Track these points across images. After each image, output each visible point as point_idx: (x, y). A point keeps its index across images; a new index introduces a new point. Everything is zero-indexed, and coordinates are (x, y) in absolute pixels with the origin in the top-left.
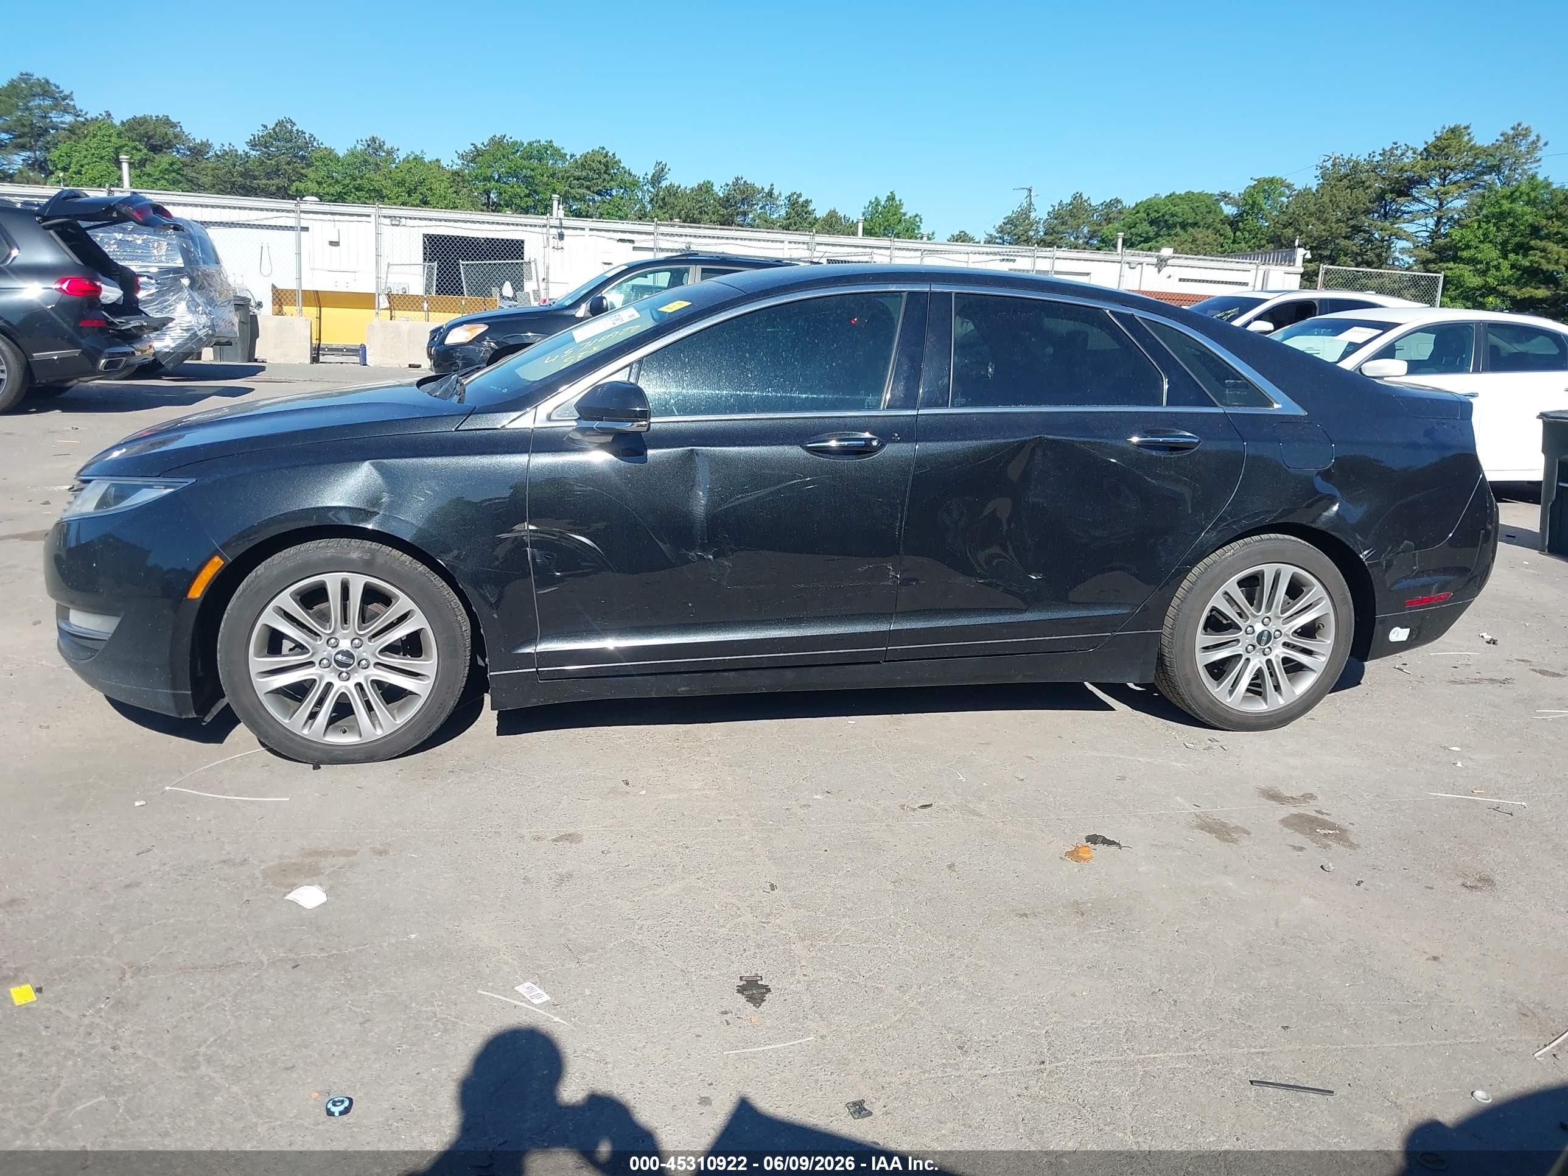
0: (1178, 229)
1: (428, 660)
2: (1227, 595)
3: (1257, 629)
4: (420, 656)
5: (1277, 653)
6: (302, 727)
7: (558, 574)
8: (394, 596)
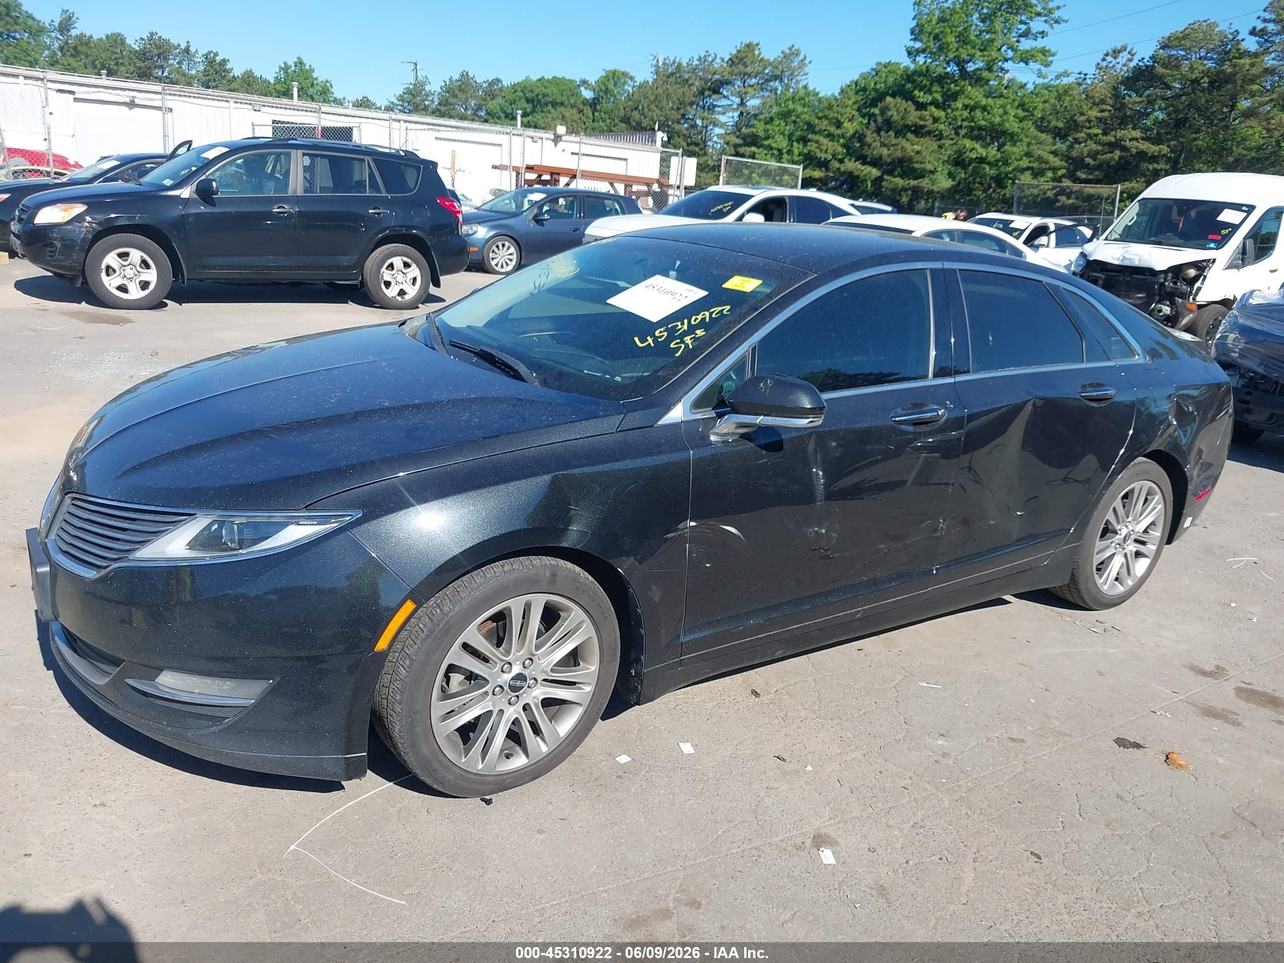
0: (550, 107)
1: (591, 668)
2: (1114, 509)
3: (1124, 532)
4: (579, 665)
5: (1132, 547)
6: (477, 763)
7: (708, 565)
8: (568, 610)
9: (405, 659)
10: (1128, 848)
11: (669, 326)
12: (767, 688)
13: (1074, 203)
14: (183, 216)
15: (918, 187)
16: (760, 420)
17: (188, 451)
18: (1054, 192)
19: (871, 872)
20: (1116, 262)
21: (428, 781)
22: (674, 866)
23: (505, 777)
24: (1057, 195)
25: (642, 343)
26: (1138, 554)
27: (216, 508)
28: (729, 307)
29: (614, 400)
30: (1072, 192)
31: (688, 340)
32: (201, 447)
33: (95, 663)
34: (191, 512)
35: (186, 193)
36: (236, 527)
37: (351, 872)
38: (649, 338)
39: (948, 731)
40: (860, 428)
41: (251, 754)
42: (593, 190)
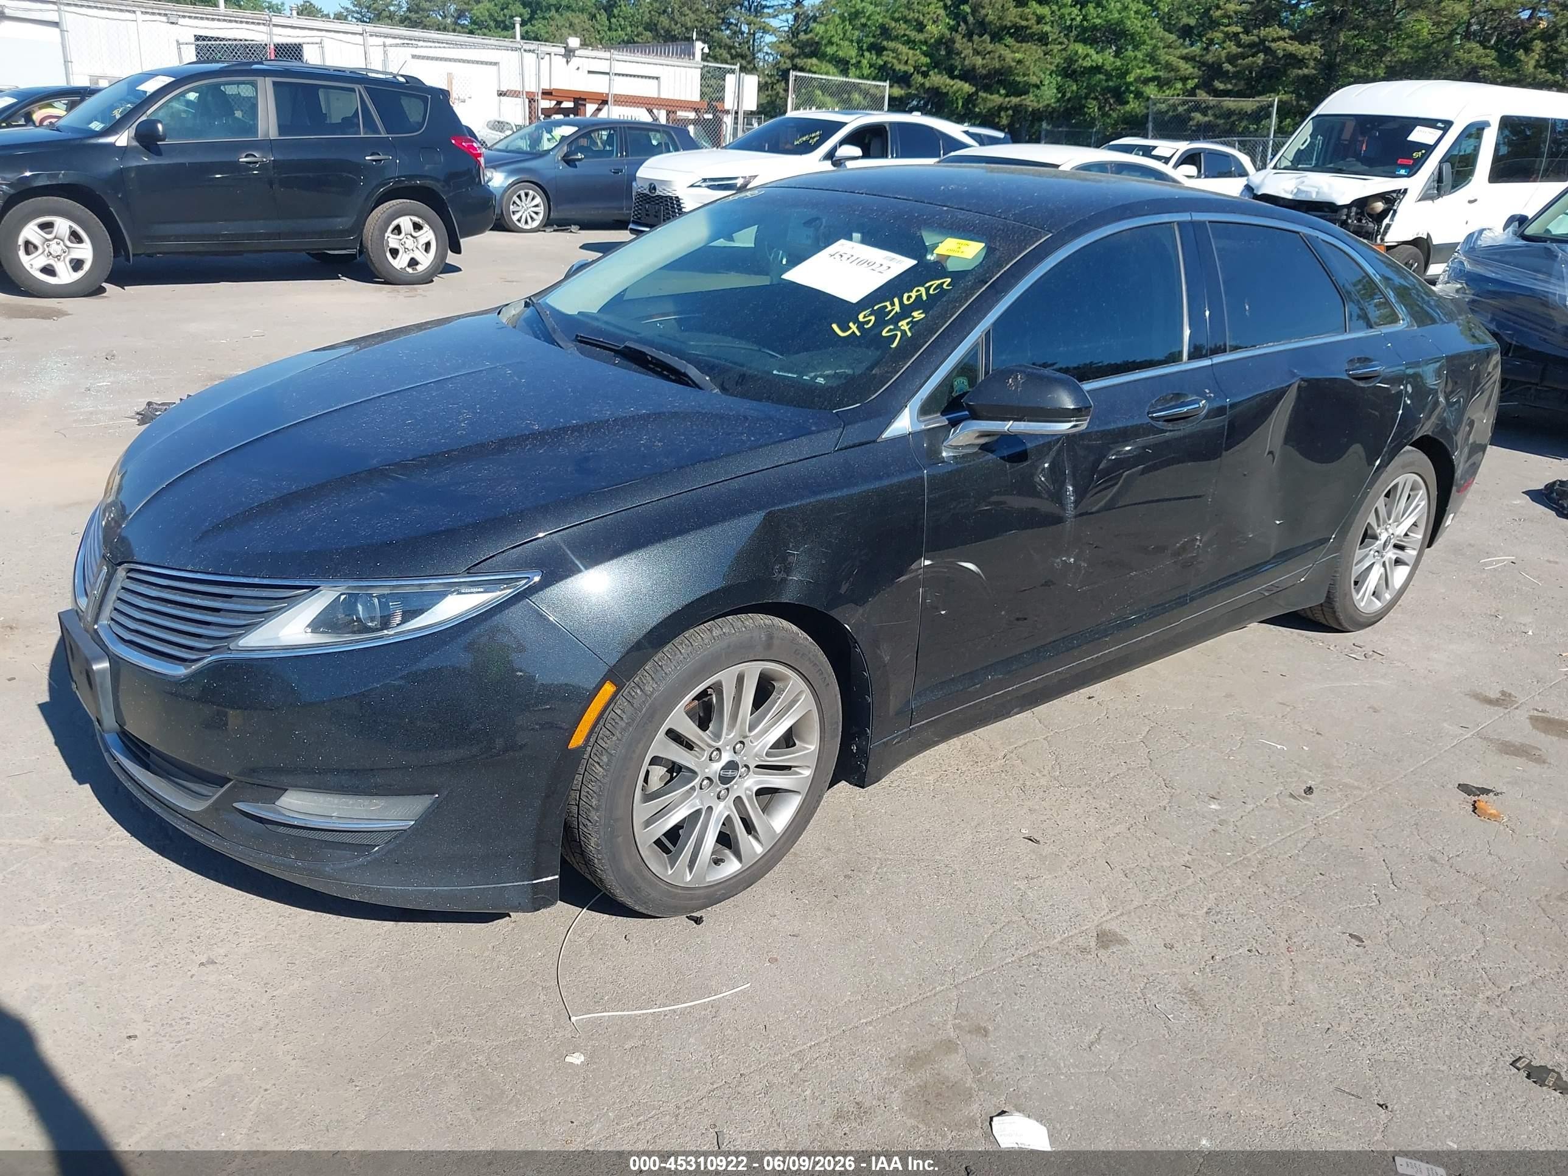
0: (553, 12)
1: (810, 746)
2: (1376, 511)
3: (1383, 537)
4: (794, 745)
5: (1391, 554)
6: (683, 875)
7: (943, 612)
8: (784, 678)
9: (602, 754)
10: (1458, 920)
11: (876, 308)
12: (993, 753)
13: (1210, 121)
14: (121, 172)
15: (1021, 105)
16: (1008, 426)
17: (287, 502)
18: (1186, 107)
19: (1175, 974)
20: (1290, 197)
21: (629, 902)
22: (943, 985)
23: (716, 887)
24: (1190, 110)
25: (844, 331)
26: (1398, 562)
27: (347, 576)
28: (949, 280)
29: (820, 408)
30: (1208, 108)
31: (904, 324)
32: (305, 496)
33: (176, 780)
34: (313, 584)
35: (122, 139)
36: (376, 601)
37: (552, 1026)
38: (851, 324)
39: (1219, 793)
40: (1114, 429)
41: (410, 888)
42: (630, 118)
